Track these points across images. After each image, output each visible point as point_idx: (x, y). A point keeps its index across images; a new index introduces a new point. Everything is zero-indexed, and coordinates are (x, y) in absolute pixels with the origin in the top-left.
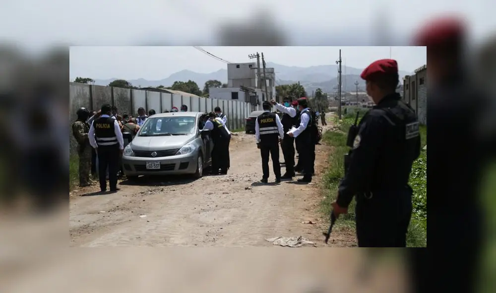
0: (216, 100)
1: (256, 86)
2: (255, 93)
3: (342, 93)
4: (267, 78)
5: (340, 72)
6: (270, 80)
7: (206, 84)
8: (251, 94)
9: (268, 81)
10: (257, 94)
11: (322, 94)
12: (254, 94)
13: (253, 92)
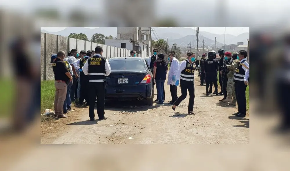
0: (117, 48)
1: (137, 39)
2: (139, 44)
3: (198, 49)
4: (145, 34)
6: (147, 36)
7: (94, 36)
8: (136, 45)
9: (145, 37)
10: (140, 46)
11: (177, 47)
12: (138, 46)
13: (137, 44)
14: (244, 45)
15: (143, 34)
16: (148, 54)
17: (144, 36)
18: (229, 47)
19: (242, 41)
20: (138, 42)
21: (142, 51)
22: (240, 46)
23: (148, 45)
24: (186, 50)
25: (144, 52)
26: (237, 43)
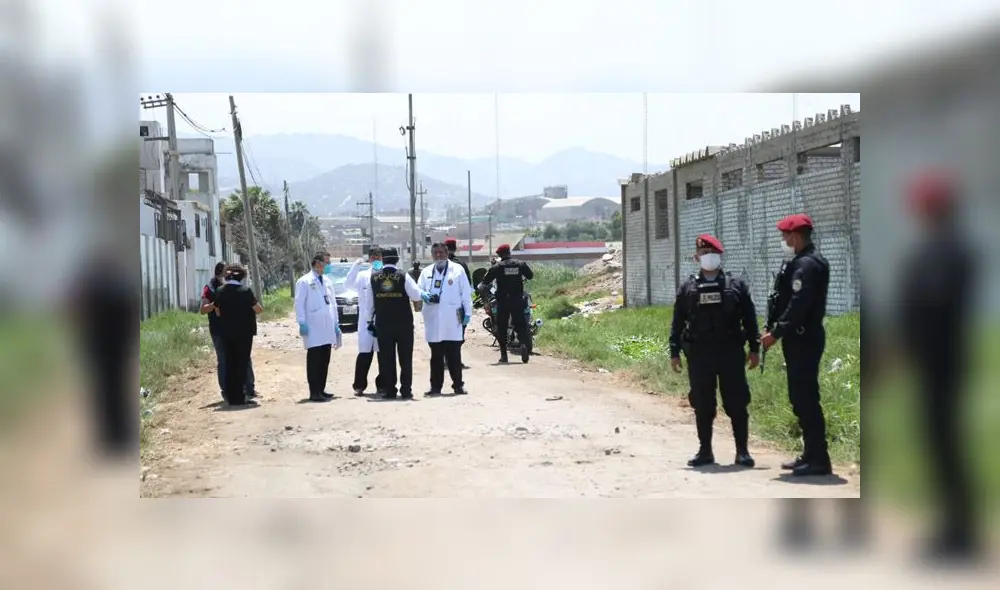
1: (163, 190)
2: (178, 213)
4: (194, 170)
5: (412, 158)
8: (170, 215)
9: (195, 178)
10: (182, 218)
11: (308, 217)
12: (176, 217)
13: (173, 211)
14: (569, 198)
15: (184, 167)
16: (212, 253)
17: (190, 175)
18: (513, 209)
19: (561, 184)
20: (175, 204)
21: (192, 240)
22: (554, 203)
23: (210, 214)
24: (340, 227)
25: (200, 245)
26: (542, 192)
